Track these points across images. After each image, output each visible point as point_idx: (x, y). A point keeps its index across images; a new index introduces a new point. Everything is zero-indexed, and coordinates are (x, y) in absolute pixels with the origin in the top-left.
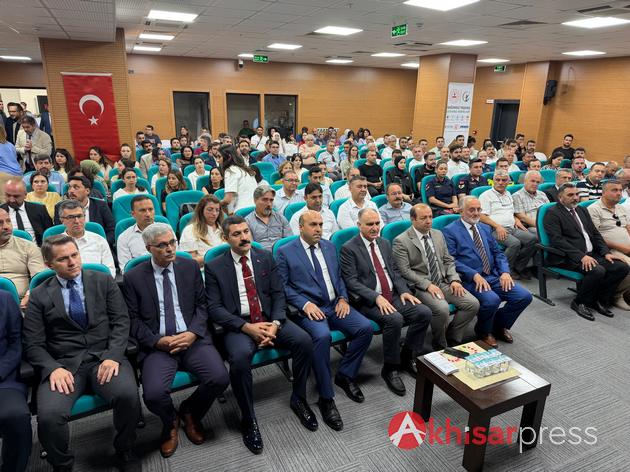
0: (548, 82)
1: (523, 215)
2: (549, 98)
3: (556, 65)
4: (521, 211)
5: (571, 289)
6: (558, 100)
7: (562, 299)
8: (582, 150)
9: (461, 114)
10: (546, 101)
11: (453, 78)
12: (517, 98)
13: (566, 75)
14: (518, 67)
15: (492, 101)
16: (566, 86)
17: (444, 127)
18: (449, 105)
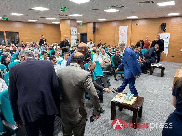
0: (93, 27)
1: (104, 60)
2: (94, 32)
3: (94, 23)
4: (104, 59)
5: (120, 77)
6: (96, 32)
7: (120, 79)
8: (106, 44)
9: (75, 36)
10: (93, 33)
11: (71, 26)
12: (86, 32)
13: (97, 26)
14: (85, 24)
15: (79, 33)
16: (97, 29)
17: (71, 40)
18: (71, 34)
